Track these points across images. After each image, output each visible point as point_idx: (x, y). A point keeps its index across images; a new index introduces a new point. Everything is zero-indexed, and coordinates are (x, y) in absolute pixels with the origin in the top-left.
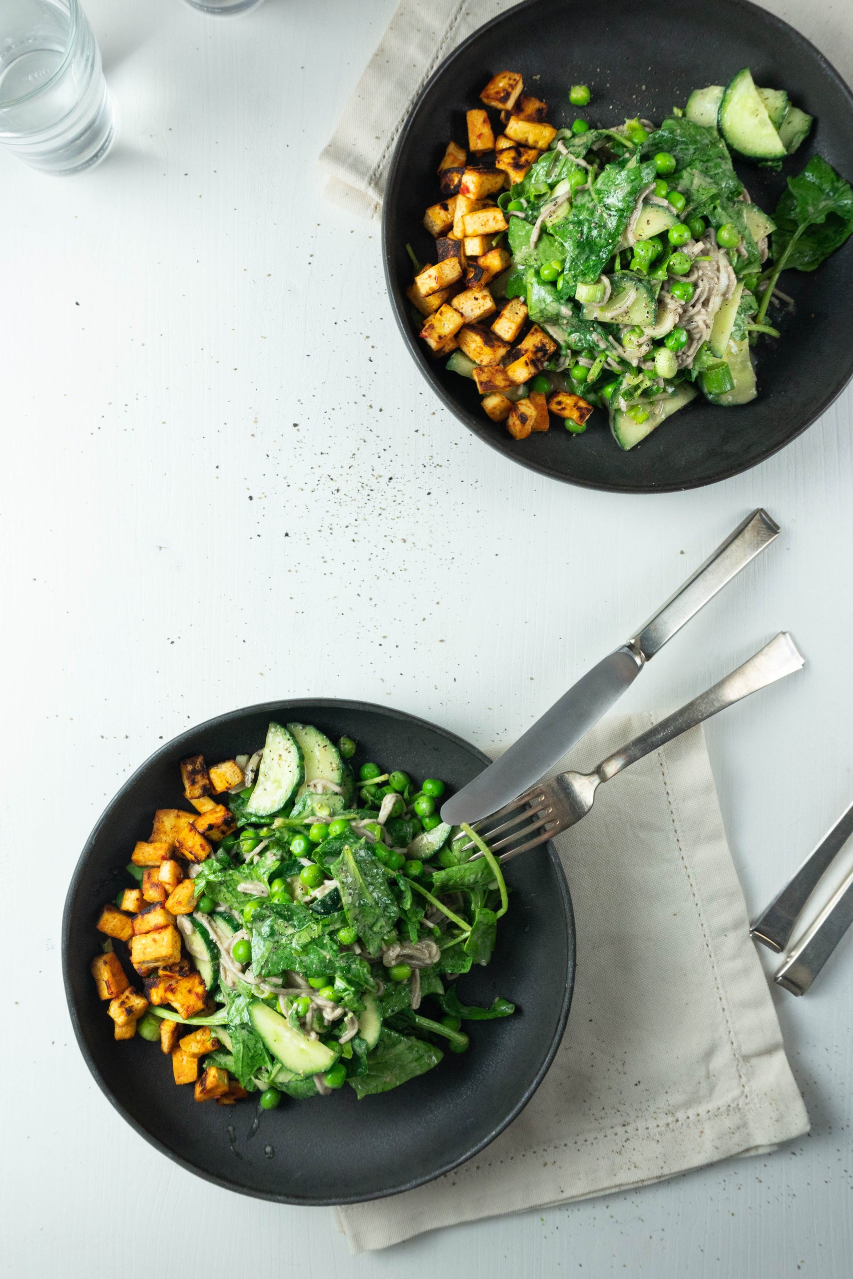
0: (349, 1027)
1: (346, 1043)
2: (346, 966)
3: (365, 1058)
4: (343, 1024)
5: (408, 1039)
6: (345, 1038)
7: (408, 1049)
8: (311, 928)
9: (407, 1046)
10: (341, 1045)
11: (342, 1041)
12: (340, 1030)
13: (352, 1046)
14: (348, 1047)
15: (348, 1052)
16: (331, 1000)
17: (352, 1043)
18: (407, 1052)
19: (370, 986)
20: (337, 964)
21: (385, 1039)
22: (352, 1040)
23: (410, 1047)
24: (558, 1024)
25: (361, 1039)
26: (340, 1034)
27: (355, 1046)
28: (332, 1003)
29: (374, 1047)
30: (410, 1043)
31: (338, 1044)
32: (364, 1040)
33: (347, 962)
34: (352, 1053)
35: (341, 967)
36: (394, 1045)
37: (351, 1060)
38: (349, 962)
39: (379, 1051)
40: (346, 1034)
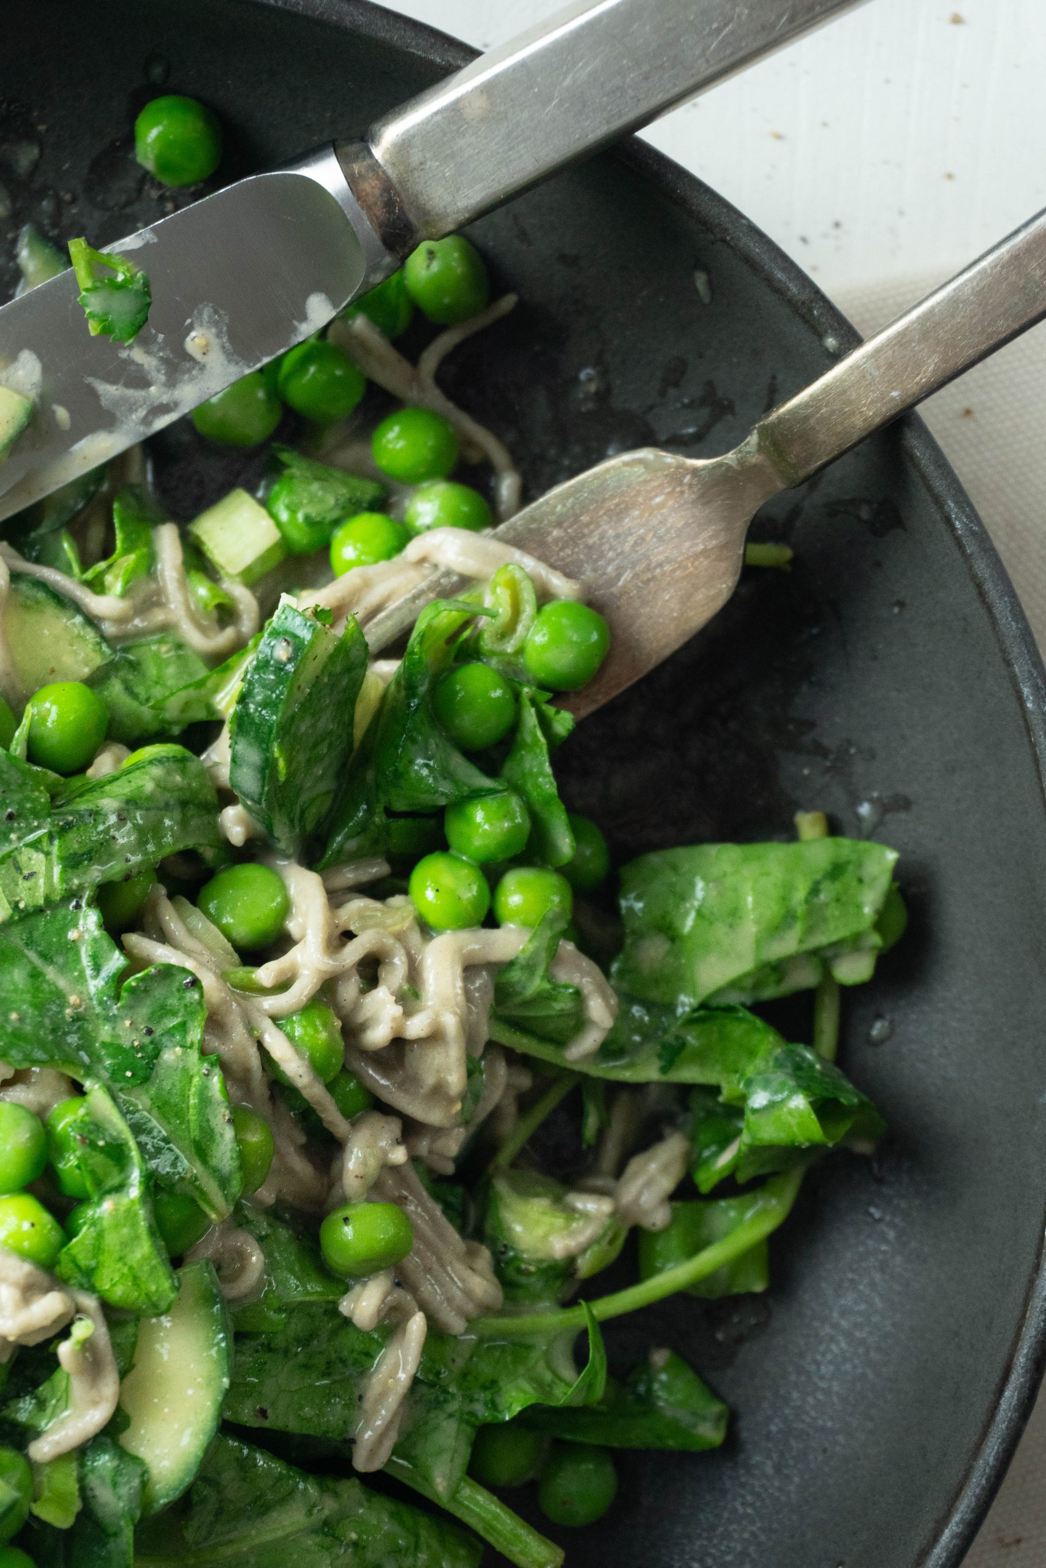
0: (78, 1388)
1: (62, 1458)
2: (142, 1048)
3: (128, 1534)
4: (59, 1377)
5: (323, 1489)
6: (56, 1437)
7: (315, 1531)
8: (19, 869)
9: (318, 1516)
10: (33, 1467)
11: (42, 1449)
12: (41, 1405)
13: (81, 1480)
14: (66, 1481)
15: (60, 1500)
16: (24, 1256)
17: (82, 1465)
18: (310, 1542)
19: (215, 1171)
20: (105, 1032)
21: (228, 1476)
22: (82, 1452)
23: (326, 1523)
24: (1000, 1392)
25: (123, 1455)
26: (43, 1424)
27: (92, 1480)
28: (27, 1268)
29: (175, 1495)
30: (329, 1506)
31: (20, 1461)
32: (137, 1460)
33: (150, 1032)
34: (77, 1506)
35: (116, 1049)
36: (261, 1507)
37: (69, 1534)
38: (158, 1031)
39: (195, 1523)
40: (62, 1423)
